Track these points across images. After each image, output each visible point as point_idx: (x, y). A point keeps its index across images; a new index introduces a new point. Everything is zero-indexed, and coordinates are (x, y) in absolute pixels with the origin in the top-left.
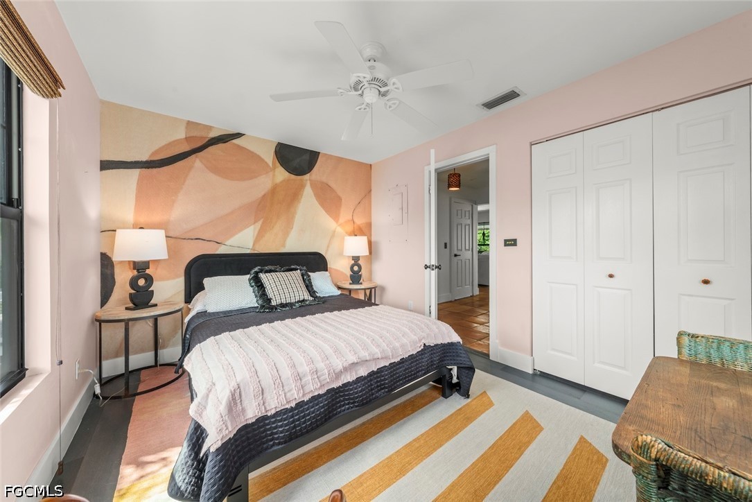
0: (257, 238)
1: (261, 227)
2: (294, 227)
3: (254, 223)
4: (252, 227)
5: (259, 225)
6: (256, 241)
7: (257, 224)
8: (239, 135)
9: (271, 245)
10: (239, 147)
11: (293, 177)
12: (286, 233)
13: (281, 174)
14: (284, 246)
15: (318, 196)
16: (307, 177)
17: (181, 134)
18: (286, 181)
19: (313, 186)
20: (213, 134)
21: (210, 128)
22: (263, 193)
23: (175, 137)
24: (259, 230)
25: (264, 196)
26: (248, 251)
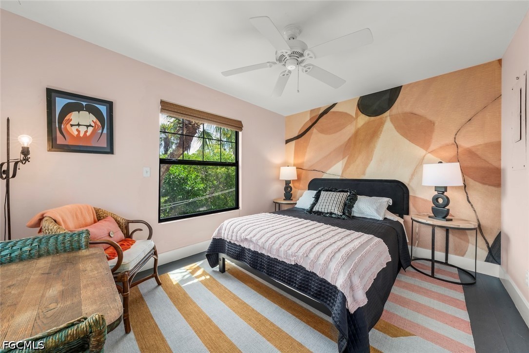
0: (344, 168)
1: (347, 161)
2: (373, 158)
3: (343, 159)
4: (341, 162)
5: (346, 159)
6: (344, 170)
7: (344, 159)
8: (334, 105)
9: (354, 174)
10: (334, 112)
11: (372, 118)
12: (366, 165)
13: (363, 119)
14: (364, 174)
15: (399, 128)
16: (387, 113)
17: (308, 118)
18: (367, 124)
19: (394, 120)
20: (321, 112)
21: (319, 109)
22: (348, 138)
23: (306, 119)
24: (346, 163)
25: (350, 138)
26: (339, 178)
